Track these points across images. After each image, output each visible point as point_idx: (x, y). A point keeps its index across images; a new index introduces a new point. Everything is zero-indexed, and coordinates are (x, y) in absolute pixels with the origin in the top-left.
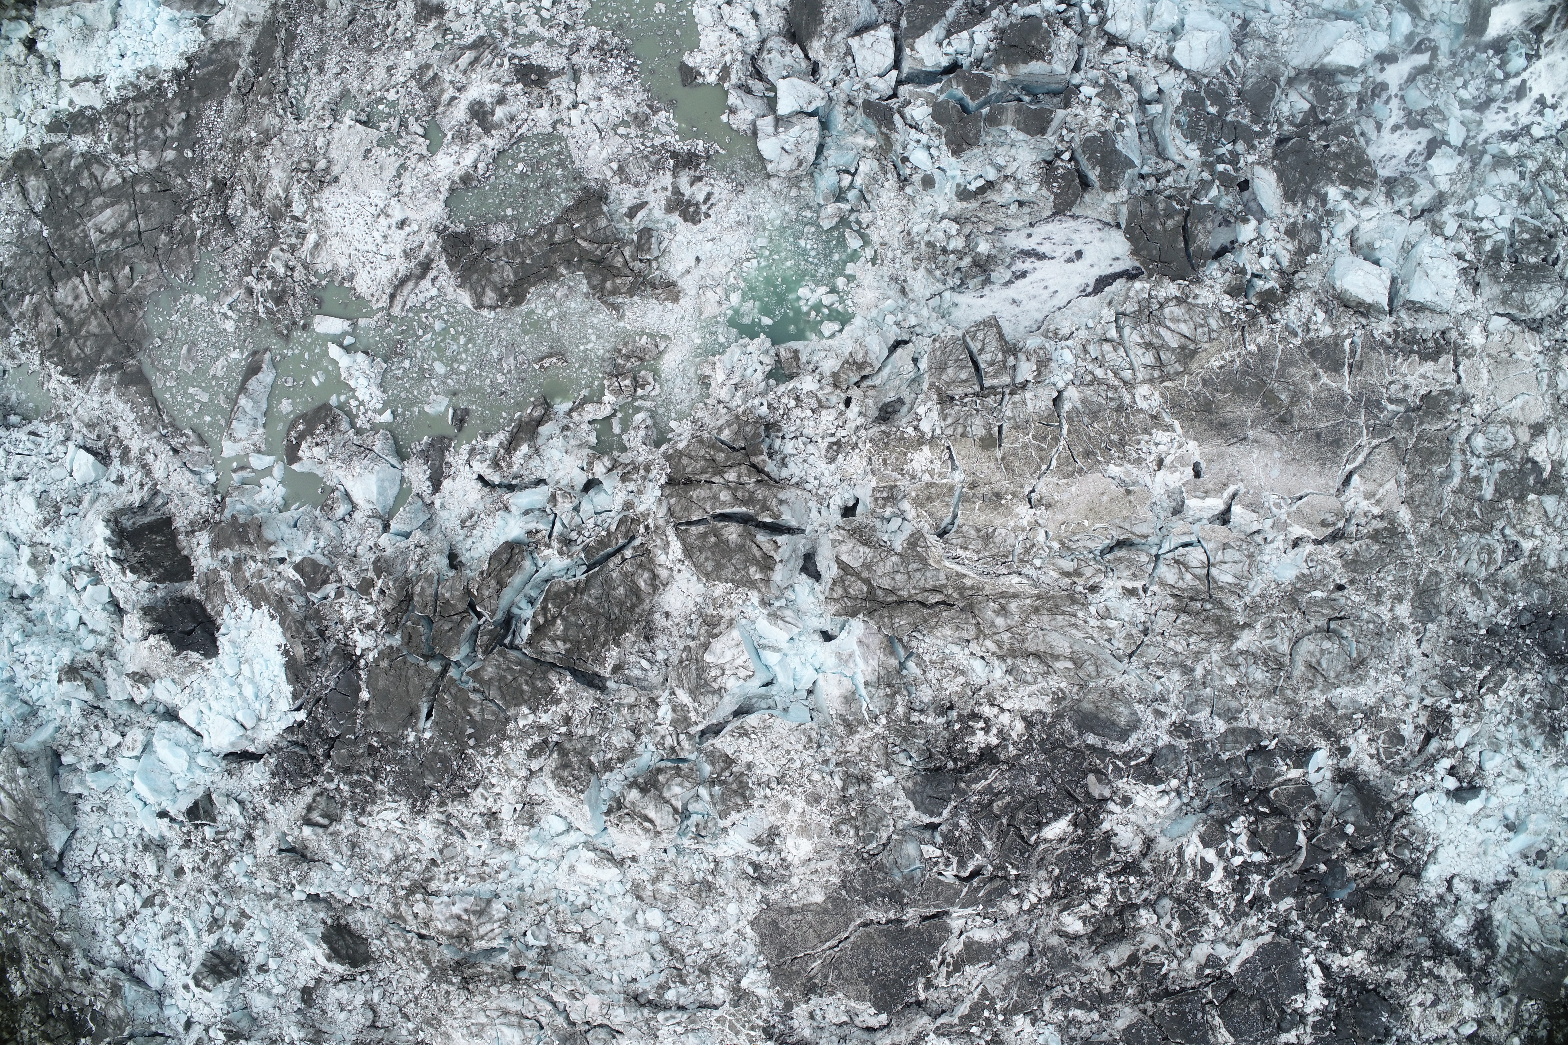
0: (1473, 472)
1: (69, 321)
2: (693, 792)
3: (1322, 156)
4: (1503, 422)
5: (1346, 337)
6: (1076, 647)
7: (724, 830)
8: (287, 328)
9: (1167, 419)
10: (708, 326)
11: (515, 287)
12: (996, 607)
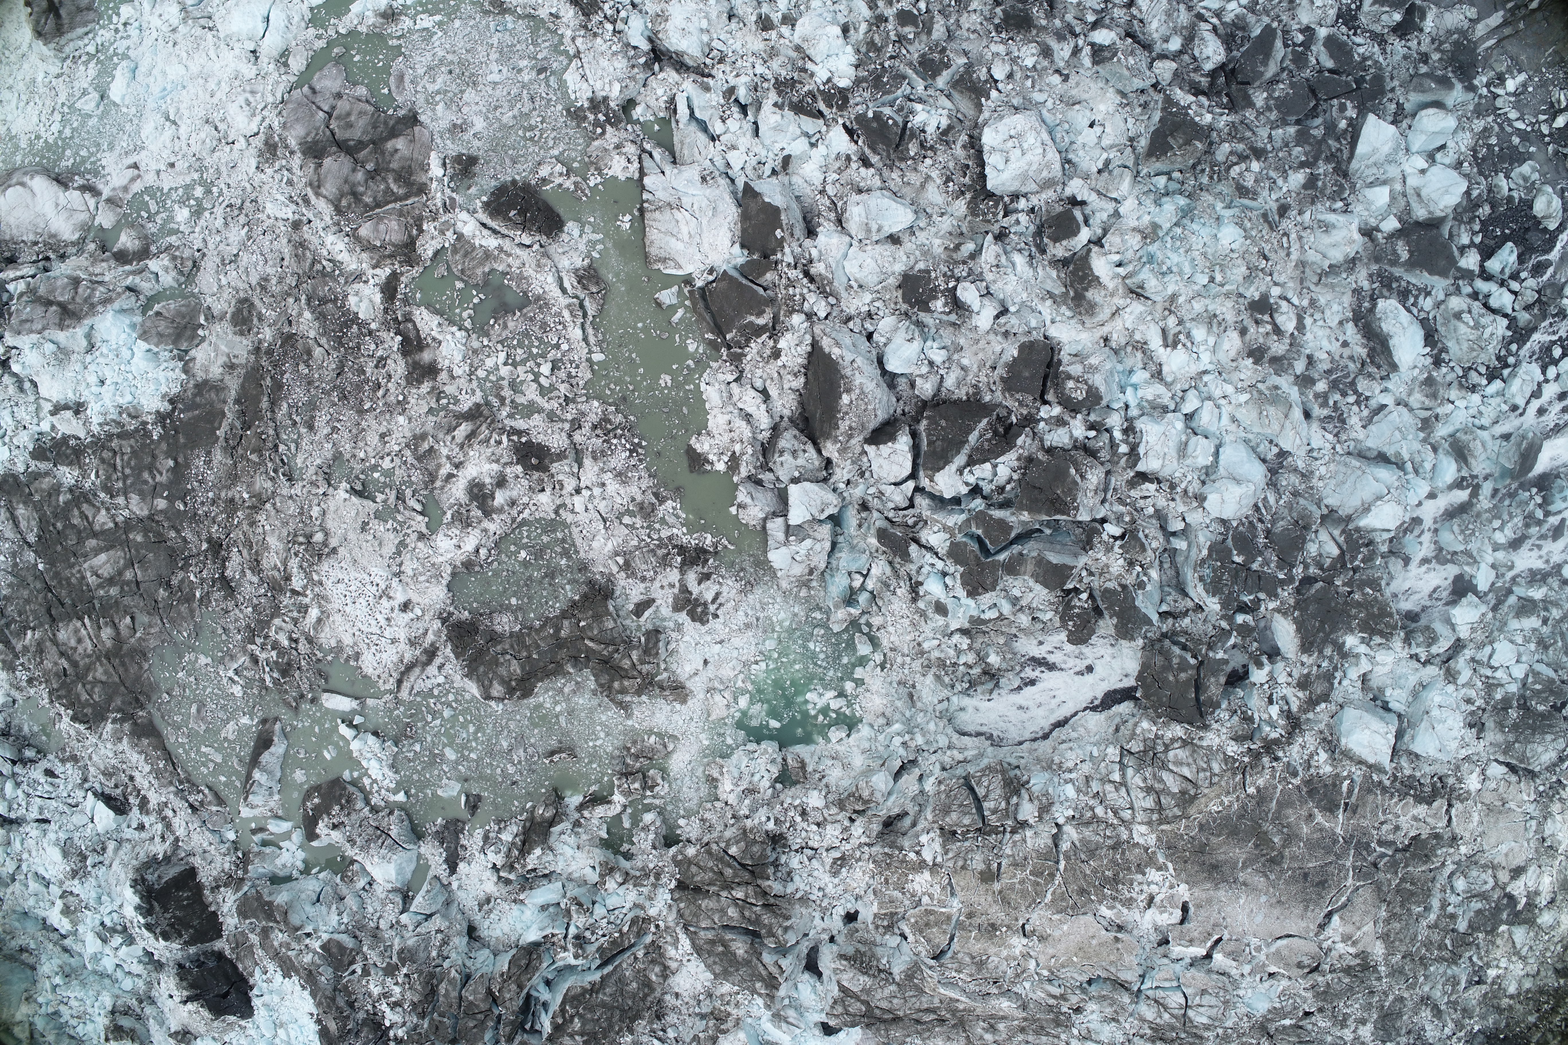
0: (1450, 909)
1: (75, 664)
3: (1345, 603)
4: (1485, 867)
5: (1345, 778)
8: (295, 700)
9: (1161, 859)
10: (716, 727)
11: (522, 680)
12: (985, 1025)
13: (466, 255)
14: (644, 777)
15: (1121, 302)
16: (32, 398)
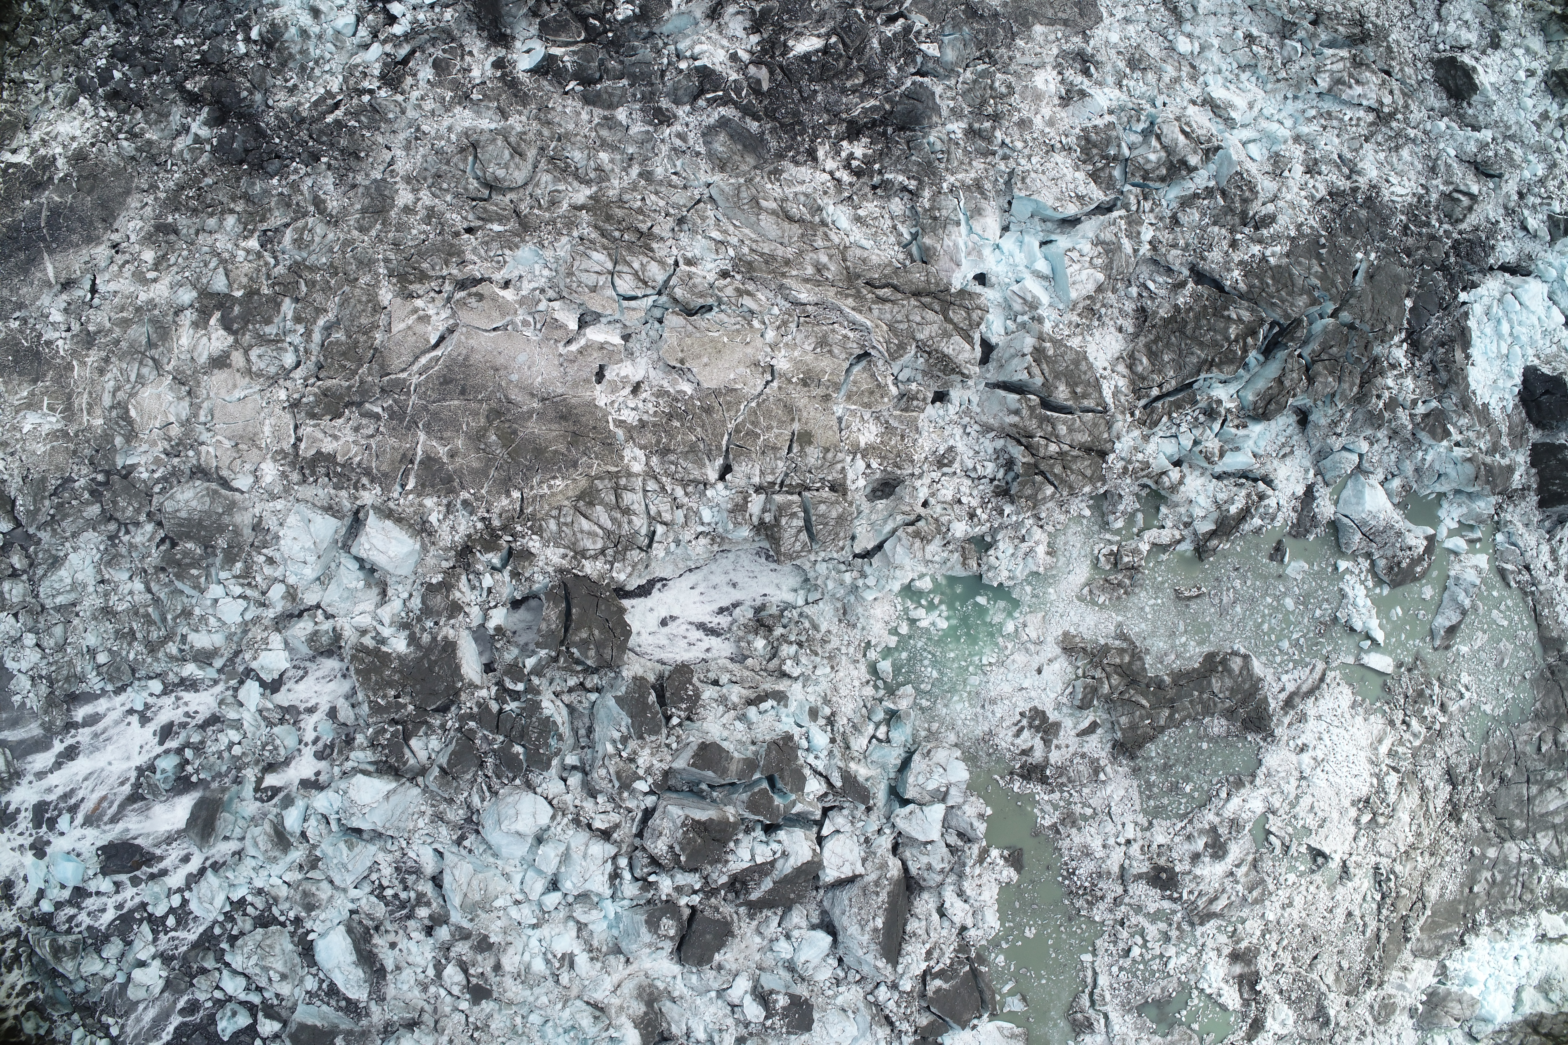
0: (300, 329)
2: (1136, 153)
3: (404, 686)
4: (260, 374)
5: (411, 492)
6: (753, 219)
7: (1111, 112)
8: (1416, 668)
9: (620, 433)
10: (1039, 604)
11: (1213, 670)
12: (826, 274)
14: (1116, 564)
15: (613, 1000)
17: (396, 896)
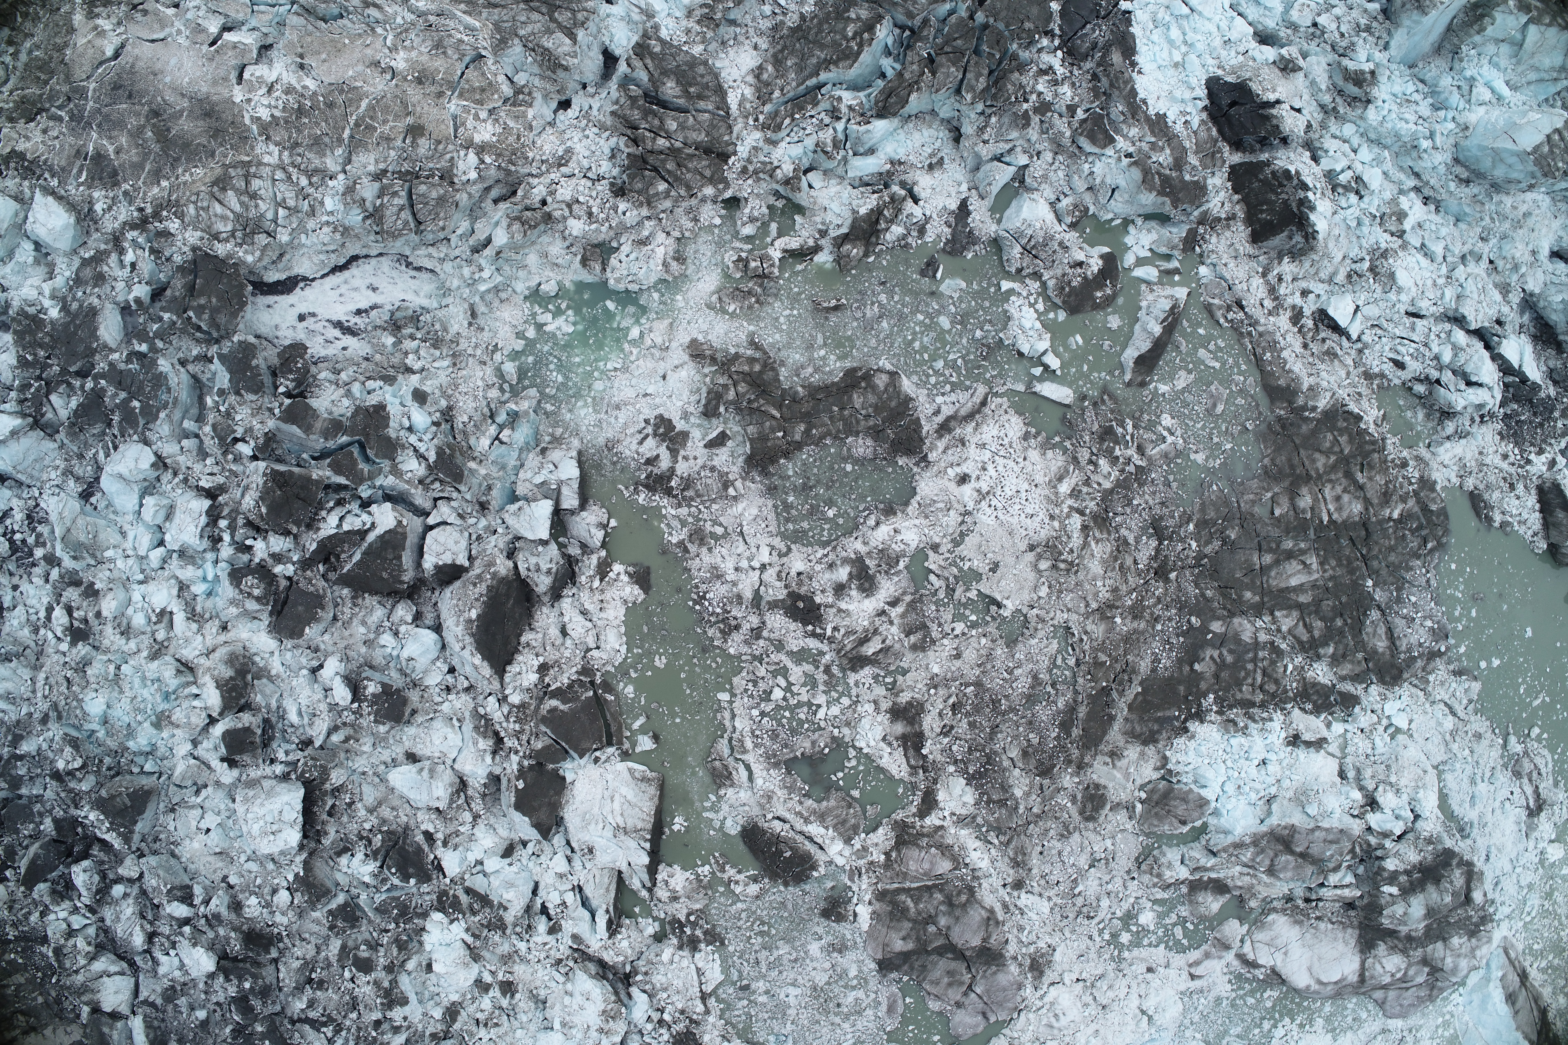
3: (53, 349)
5: (82, 184)
9: (255, 128)
11: (855, 386)
13: (844, 822)
14: (746, 272)
15: (202, 660)
16: (1349, 760)
17: (24, 541)
